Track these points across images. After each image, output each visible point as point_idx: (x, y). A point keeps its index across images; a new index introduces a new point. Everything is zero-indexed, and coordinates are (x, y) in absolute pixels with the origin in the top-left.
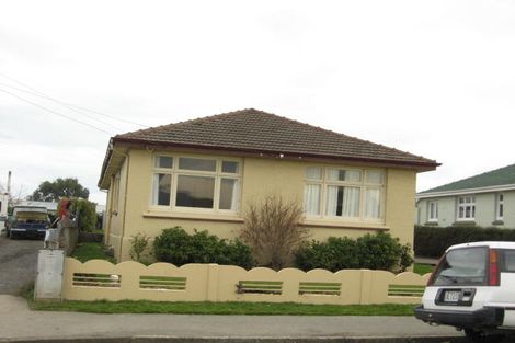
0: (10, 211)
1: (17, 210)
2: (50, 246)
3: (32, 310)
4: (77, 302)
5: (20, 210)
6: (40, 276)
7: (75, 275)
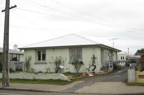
0: (127, 59)
1: (128, 59)
2: (131, 68)
3: (127, 86)
4: (140, 83)
5: (130, 58)
6: (129, 77)
7: (139, 76)
